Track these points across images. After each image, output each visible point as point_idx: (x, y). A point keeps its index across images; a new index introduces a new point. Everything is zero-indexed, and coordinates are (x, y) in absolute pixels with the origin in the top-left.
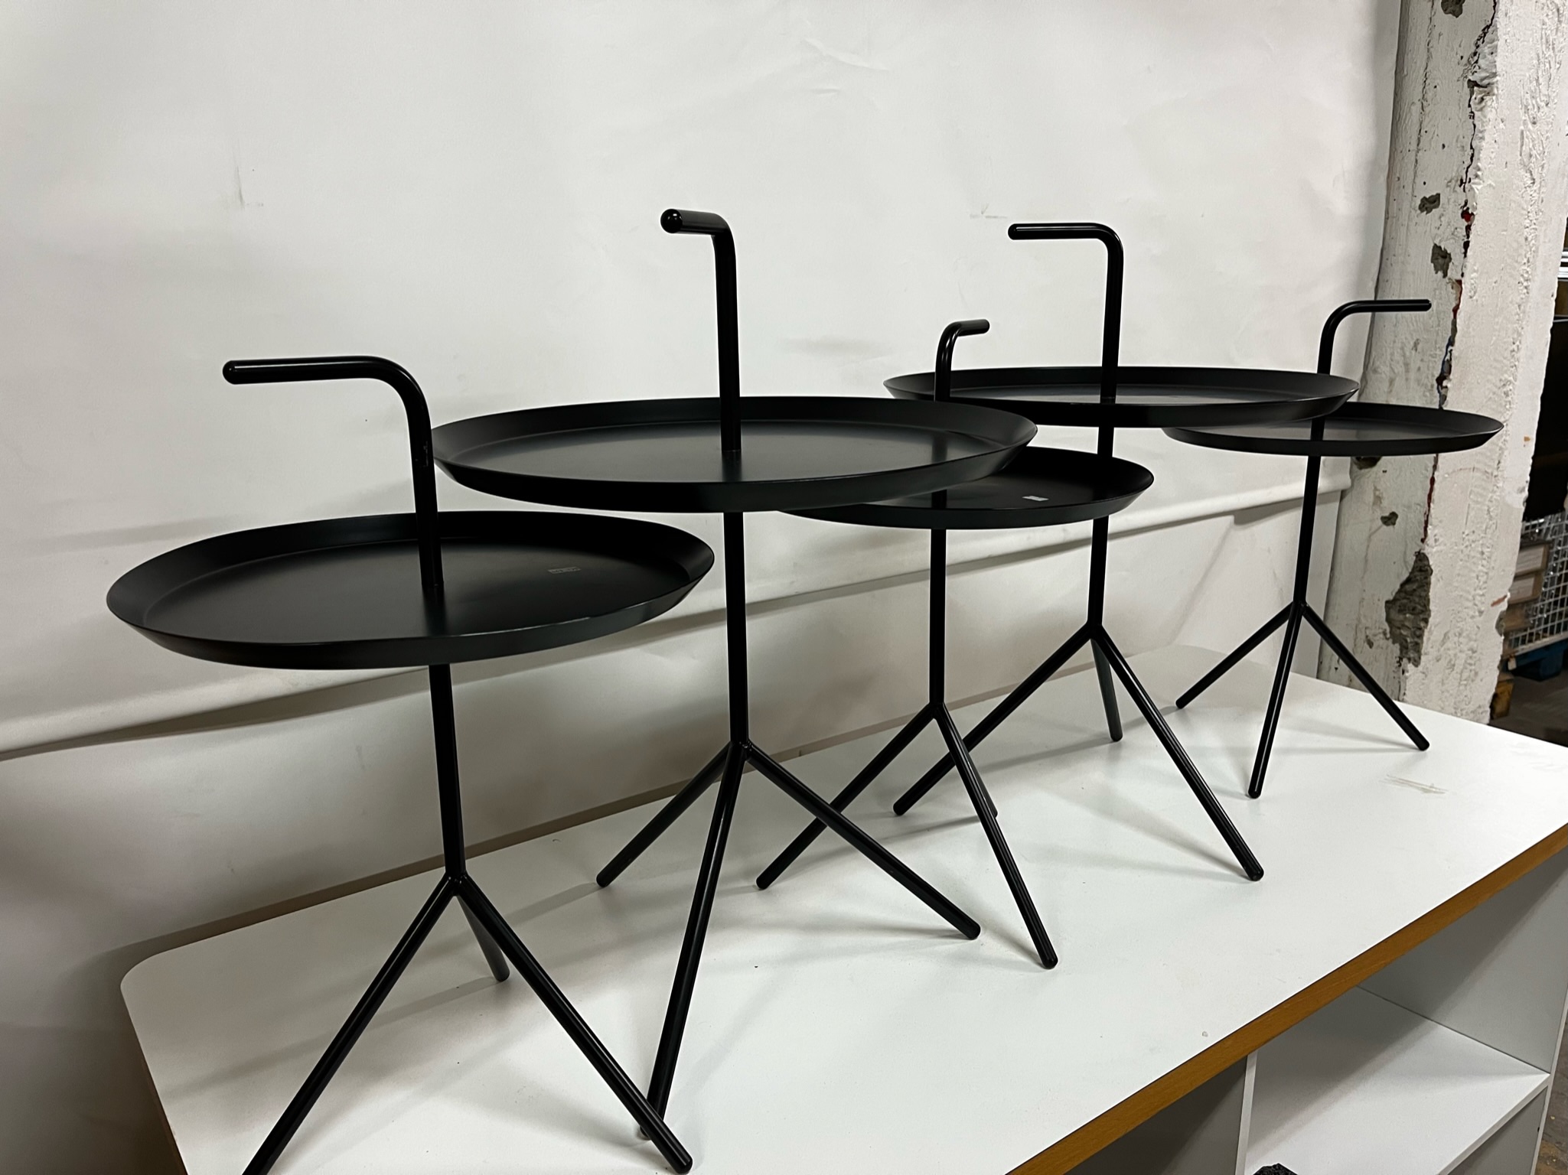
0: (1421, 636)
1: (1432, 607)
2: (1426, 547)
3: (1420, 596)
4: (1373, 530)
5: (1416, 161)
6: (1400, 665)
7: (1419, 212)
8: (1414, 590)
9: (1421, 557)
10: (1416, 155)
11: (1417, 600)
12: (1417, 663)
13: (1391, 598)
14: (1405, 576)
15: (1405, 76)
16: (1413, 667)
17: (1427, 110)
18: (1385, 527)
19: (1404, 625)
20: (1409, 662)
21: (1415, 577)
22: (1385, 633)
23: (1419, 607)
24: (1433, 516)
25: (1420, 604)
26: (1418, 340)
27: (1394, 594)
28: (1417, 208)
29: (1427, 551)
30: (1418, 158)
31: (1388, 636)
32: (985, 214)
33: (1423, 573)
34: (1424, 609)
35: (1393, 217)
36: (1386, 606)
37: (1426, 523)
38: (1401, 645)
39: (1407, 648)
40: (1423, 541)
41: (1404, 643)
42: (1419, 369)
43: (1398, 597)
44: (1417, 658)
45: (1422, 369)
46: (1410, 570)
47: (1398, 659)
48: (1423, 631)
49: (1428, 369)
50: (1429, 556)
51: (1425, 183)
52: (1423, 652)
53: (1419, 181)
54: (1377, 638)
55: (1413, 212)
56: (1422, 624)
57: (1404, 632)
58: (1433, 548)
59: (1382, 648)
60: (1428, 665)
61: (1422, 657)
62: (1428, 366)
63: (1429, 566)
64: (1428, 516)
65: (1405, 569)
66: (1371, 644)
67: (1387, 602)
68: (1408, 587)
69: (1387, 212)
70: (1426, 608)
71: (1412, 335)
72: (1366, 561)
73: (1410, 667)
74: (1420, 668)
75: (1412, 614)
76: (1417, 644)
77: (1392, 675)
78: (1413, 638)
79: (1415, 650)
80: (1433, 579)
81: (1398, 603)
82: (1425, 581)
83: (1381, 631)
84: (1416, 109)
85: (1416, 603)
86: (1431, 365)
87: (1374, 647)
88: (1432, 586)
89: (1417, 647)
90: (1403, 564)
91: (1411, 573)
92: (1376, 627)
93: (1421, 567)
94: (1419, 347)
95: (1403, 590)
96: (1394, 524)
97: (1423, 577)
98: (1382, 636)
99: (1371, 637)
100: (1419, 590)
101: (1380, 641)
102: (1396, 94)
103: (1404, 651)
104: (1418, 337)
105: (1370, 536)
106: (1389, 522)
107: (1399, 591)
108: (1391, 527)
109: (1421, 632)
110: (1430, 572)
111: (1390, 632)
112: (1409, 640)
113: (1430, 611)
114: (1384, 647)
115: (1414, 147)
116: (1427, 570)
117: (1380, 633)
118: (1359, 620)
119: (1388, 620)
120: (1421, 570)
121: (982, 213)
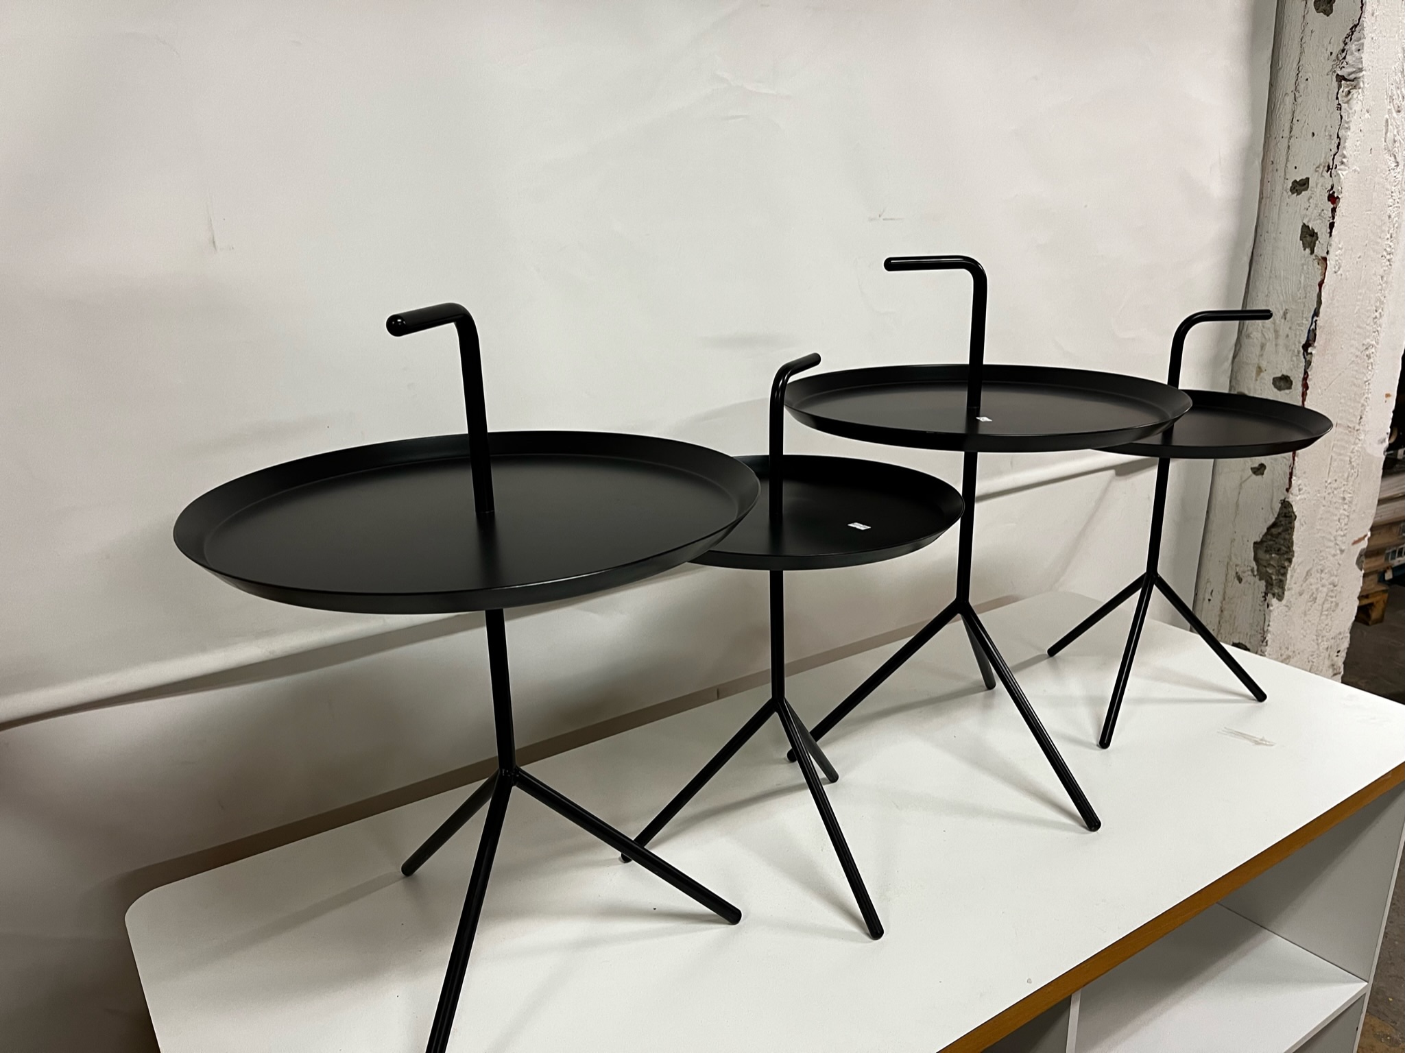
0: (1285, 574)
1: (1295, 548)
2: (1291, 495)
3: (1285, 539)
4: (1243, 479)
5: (1289, 146)
6: (1265, 600)
7: (1290, 193)
8: (1280, 534)
9: (1286, 505)
10: (1289, 142)
11: (1282, 542)
12: (1280, 598)
13: (1259, 540)
14: (1272, 520)
15: (1280, 69)
16: (1277, 601)
17: (1299, 100)
18: (1254, 476)
19: (1269, 564)
20: (1274, 597)
21: (1281, 521)
22: (1252, 570)
23: (1284, 548)
24: (1297, 468)
25: (1284, 546)
26: (1286, 310)
27: (1261, 537)
28: (1289, 190)
29: (1291, 499)
30: (1290, 144)
31: (1256, 573)
32: (882, 217)
33: (1288, 519)
34: (1288, 550)
35: (1267, 198)
36: (1254, 547)
37: (1291, 474)
38: (1267, 582)
39: (1272, 585)
40: (1287, 490)
41: (1270, 580)
42: (1287, 336)
43: (1264, 539)
44: (1280, 594)
45: (1290, 337)
46: (1276, 516)
47: (1264, 594)
48: (1287, 570)
49: (1296, 337)
50: (1293, 504)
51: (1296, 168)
52: (1286, 588)
53: (1291, 166)
54: (1246, 574)
55: (1285, 193)
56: (1286, 564)
57: (1270, 571)
58: (1297, 496)
59: (1250, 584)
60: (1291, 600)
61: (1286, 593)
62: (1295, 334)
63: (1294, 513)
64: (1292, 468)
65: (1271, 515)
66: (1240, 580)
67: (1255, 543)
68: (1274, 531)
69: (1261, 193)
70: (1290, 550)
71: (1282, 305)
72: (1237, 505)
73: (1274, 601)
74: (1284, 602)
75: (1277, 554)
76: (1281, 581)
77: (1258, 608)
78: (1278, 576)
79: (1279, 587)
80: (1297, 524)
81: (1265, 544)
82: (1290, 525)
83: (1249, 568)
84: (1289, 99)
85: (1281, 545)
86: (1298, 333)
87: (1242, 583)
88: (1295, 530)
89: (1281, 584)
90: (1270, 510)
91: (1277, 518)
92: (1245, 565)
93: (1285, 513)
94: (1288, 316)
95: (1270, 532)
96: (1263, 474)
97: (1287, 522)
98: (1250, 573)
99: (1240, 573)
100: (1284, 534)
101: (1248, 577)
102: (1271, 85)
103: (1269, 588)
104: (1287, 307)
105: (1241, 485)
106: (1259, 472)
107: (1266, 534)
108: (1260, 477)
109: (1285, 570)
110: (1294, 517)
111: (1258, 570)
112: (1274, 577)
113: (1293, 551)
114: (1252, 583)
115: (1286, 134)
116: (1291, 516)
117: (1248, 571)
118: (1230, 559)
119: (1256, 559)
120: (1285, 516)
121: (880, 216)
